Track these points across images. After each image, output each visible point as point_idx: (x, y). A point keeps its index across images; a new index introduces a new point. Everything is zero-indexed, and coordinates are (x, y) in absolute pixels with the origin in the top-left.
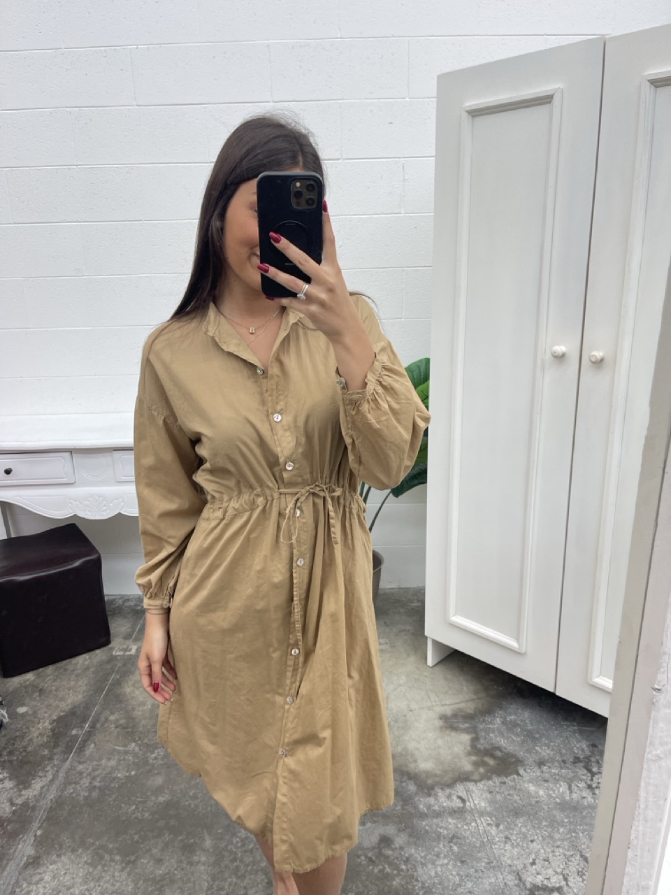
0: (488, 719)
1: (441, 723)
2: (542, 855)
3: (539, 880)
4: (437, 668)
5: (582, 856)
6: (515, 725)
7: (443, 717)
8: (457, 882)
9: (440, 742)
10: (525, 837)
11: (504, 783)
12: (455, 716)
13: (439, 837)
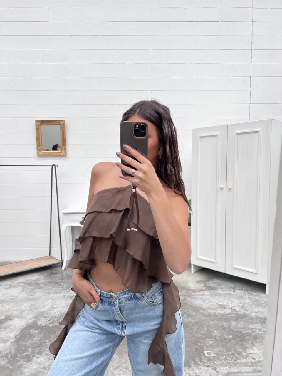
0: (208, 281)
1: (196, 282)
2: (222, 300)
3: (221, 304)
4: (194, 274)
5: (231, 301)
6: (215, 283)
7: (197, 281)
8: (203, 304)
9: (196, 285)
10: (218, 298)
11: (213, 291)
12: (200, 281)
13: (198, 298)
